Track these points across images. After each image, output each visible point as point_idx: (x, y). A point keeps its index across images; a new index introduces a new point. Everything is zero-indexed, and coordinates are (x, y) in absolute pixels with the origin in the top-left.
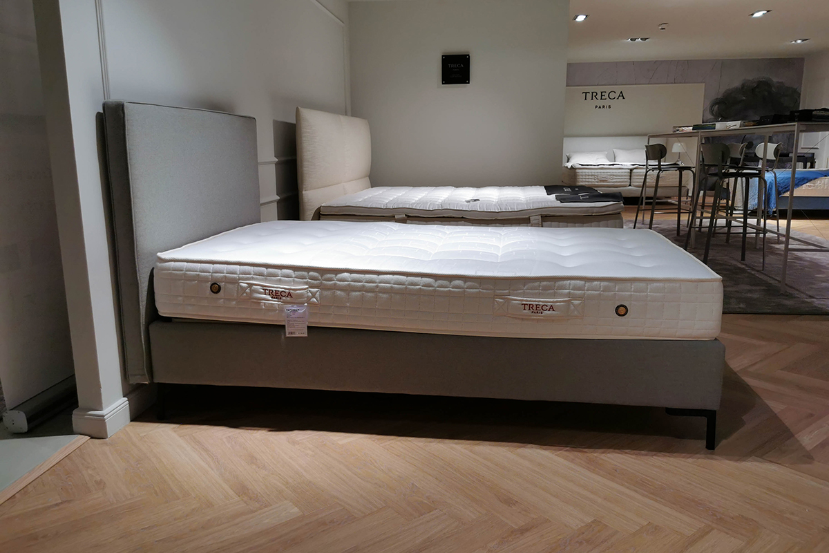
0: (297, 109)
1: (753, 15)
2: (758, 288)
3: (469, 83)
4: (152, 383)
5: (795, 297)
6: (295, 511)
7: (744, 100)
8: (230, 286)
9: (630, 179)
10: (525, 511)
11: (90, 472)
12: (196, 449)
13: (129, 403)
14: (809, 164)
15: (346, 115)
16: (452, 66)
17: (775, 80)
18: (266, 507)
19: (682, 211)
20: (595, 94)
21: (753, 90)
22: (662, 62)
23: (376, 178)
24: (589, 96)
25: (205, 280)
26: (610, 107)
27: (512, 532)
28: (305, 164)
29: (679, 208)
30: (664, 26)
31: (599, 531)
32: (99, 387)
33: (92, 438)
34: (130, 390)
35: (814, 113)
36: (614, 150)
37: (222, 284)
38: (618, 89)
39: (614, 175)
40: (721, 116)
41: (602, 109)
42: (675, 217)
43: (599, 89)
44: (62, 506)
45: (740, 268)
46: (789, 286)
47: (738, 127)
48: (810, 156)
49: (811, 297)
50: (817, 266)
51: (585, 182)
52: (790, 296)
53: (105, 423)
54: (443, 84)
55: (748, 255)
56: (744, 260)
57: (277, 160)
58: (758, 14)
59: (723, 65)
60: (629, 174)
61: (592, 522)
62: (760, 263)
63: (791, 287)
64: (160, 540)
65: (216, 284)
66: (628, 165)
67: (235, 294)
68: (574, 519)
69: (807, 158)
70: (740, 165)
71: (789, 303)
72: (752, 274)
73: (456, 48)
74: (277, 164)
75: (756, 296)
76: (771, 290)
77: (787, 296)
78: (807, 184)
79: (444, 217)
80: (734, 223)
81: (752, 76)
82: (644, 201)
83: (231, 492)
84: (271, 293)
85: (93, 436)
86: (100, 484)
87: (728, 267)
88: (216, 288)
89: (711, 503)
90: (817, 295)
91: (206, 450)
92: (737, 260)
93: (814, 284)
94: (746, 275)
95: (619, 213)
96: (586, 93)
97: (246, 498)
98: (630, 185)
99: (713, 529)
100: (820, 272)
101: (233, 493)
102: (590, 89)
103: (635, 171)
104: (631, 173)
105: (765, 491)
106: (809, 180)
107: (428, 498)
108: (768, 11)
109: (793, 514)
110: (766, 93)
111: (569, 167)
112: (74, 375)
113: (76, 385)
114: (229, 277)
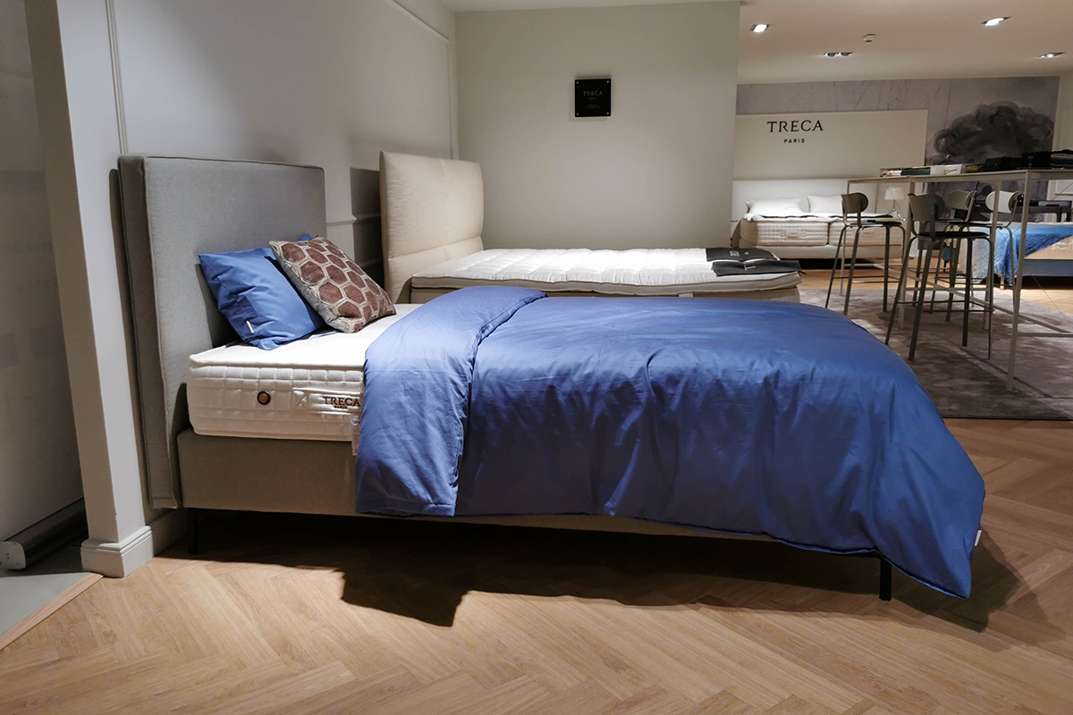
0: (381, 153)
1: (986, 23)
2: (979, 383)
3: (609, 115)
4: (181, 508)
5: (1025, 396)
6: (347, 675)
7: (979, 132)
8: (284, 395)
9: (828, 235)
10: (637, 678)
11: (99, 620)
12: (232, 593)
13: (153, 534)
14: (1064, 216)
15: (452, 158)
16: (588, 93)
17: (1021, 105)
18: (311, 669)
19: (889, 280)
20: (783, 124)
21: (992, 118)
22: (871, 83)
23: (491, 239)
24: (776, 127)
25: (250, 388)
26: (803, 141)
27: (617, 706)
28: (392, 223)
29: (886, 276)
30: (870, 38)
31: (726, 706)
32: (114, 513)
33: (105, 577)
34: (154, 517)
35: (1052, 156)
36: (809, 197)
37: (272, 393)
38: (814, 117)
39: (806, 231)
40: (950, 153)
41: (793, 144)
42: (882, 287)
43: (788, 118)
44: (59, 664)
45: (959, 357)
46: (1019, 381)
47: (958, 173)
48: (1066, 204)
49: (1047, 396)
50: (1060, 353)
51: (769, 239)
52: (1019, 395)
53: (121, 559)
54: (576, 116)
55: (972, 338)
56: (965, 345)
57: (356, 219)
58: (993, 23)
59: (952, 86)
60: (827, 229)
61: (720, 693)
62: (985, 349)
63: (1022, 382)
64: (175, 710)
65: (264, 392)
66: (825, 216)
67: (288, 405)
68: (697, 689)
69: (1061, 208)
70: (966, 220)
71: (1017, 404)
72: (974, 365)
73: (593, 70)
74: (355, 224)
75: (973, 394)
76: (996, 387)
77: (1016, 394)
78: (1058, 243)
79: (569, 291)
80: (956, 297)
81: (990, 101)
82: (843, 265)
83: (270, 650)
84: (333, 401)
85: (107, 574)
86: (110, 637)
87: (945, 355)
88: (264, 398)
89: (875, 670)
90: (1056, 393)
91: (245, 595)
92: (958, 346)
93: (1053, 378)
94: (967, 365)
95: (795, 287)
96: (772, 123)
97: (287, 658)
98: (828, 243)
99: (872, 705)
100: (1063, 362)
101: (271, 650)
102: (777, 118)
103: (834, 224)
104: (829, 227)
105: (948, 656)
106: (1060, 238)
107: (516, 659)
108: (1005, 18)
109: (978, 686)
110: (1009, 123)
111: (749, 219)
112: (83, 498)
113: (84, 511)
114: (281, 383)
